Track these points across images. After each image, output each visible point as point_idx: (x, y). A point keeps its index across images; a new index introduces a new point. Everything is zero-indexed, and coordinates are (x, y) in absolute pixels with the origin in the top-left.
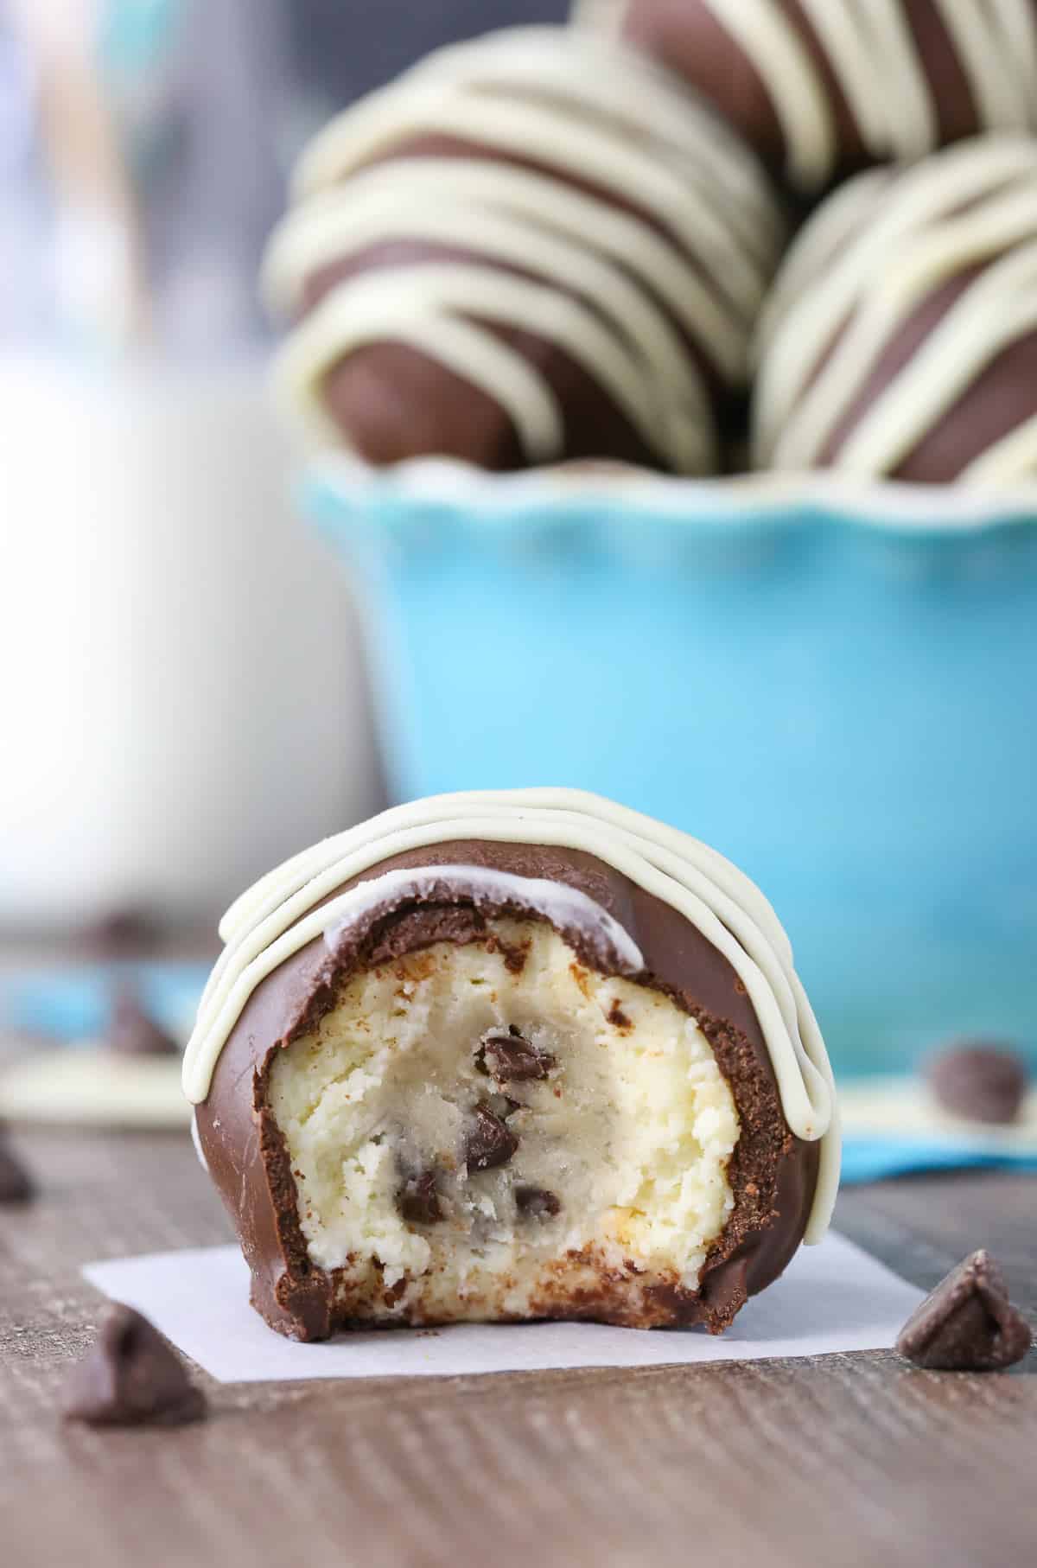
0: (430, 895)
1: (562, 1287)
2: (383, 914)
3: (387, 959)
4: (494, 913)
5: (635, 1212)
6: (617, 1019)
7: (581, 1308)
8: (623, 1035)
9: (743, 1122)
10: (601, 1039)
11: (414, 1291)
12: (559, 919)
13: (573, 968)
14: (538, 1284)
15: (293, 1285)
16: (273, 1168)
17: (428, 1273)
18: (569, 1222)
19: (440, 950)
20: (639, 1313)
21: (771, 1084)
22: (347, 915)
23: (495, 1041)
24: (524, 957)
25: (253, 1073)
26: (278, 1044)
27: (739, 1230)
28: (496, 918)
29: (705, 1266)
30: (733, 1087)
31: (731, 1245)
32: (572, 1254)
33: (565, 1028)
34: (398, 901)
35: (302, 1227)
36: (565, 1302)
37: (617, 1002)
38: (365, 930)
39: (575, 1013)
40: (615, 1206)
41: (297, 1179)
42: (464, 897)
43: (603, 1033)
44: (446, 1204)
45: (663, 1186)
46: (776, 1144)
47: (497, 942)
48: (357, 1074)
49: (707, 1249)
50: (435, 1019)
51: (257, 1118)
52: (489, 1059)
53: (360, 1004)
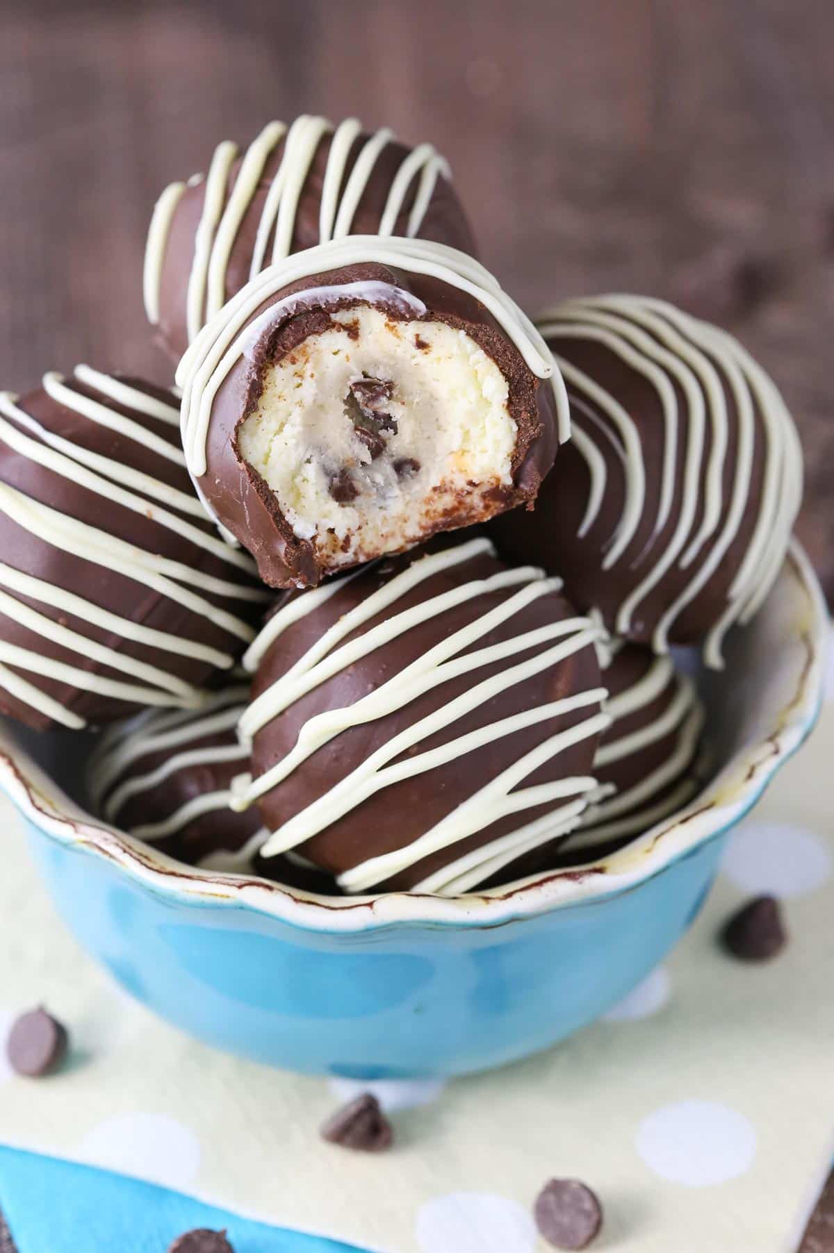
0: (295, 311)
1: (435, 511)
2: (273, 330)
3: (283, 355)
4: (334, 309)
5: (464, 452)
6: (421, 345)
7: (449, 519)
8: (426, 353)
9: (508, 379)
10: (414, 362)
11: (355, 541)
12: (371, 299)
13: (387, 325)
14: (421, 515)
15: (293, 552)
16: (260, 490)
17: (360, 528)
18: (428, 471)
19: (310, 340)
20: (483, 511)
21: (516, 352)
22: (252, 339)
23: (356, 384)
24: (358, 329)
25: (230, 443)
26: (239, 422)
27: (525, 441)
28: (336, 312)
29: (513, 468)
30: (496, 361)
31: (523, 451)
32: (435, 489)
33: (392, 363)
34: (279, 321)
35: (287, 519)
36: (440, 520)
37: (417, 336)
38: (266, 343)
39: (395, 351)
40: (452, 453)
41: (275, 493)
42: (314, 305)
43: (414, 357)
44: (358, 485)
45: (475, 431)
46: (530, 385)
47: (340, 324)
48: (287, 428)
49: (510, 459)
50: (320, 383)
51: (242, 466)
52: (358, 395)
53: (276, 386)
